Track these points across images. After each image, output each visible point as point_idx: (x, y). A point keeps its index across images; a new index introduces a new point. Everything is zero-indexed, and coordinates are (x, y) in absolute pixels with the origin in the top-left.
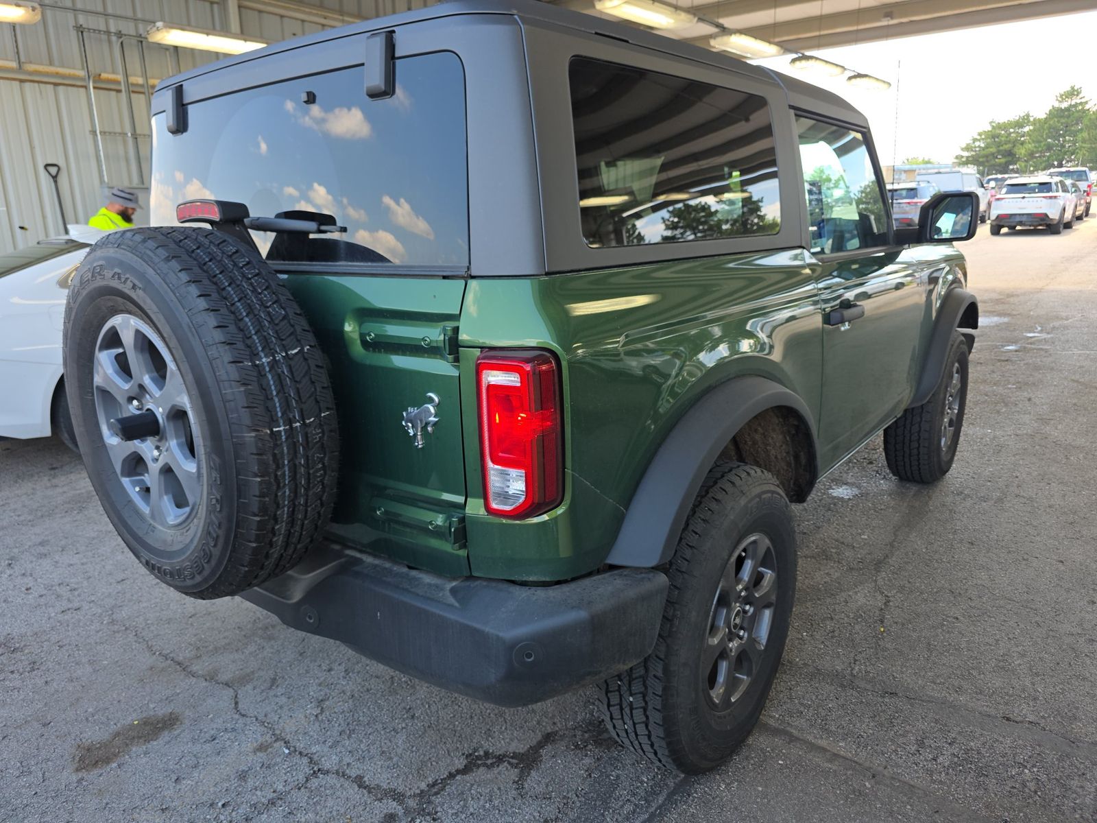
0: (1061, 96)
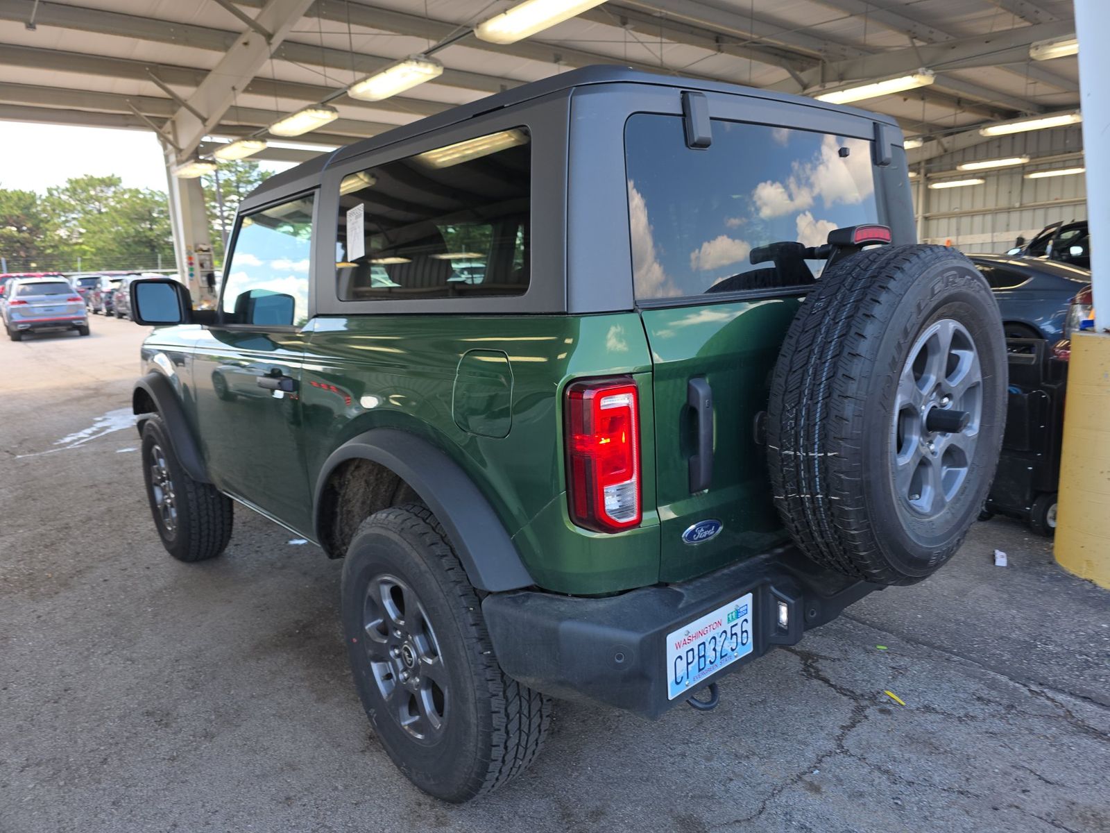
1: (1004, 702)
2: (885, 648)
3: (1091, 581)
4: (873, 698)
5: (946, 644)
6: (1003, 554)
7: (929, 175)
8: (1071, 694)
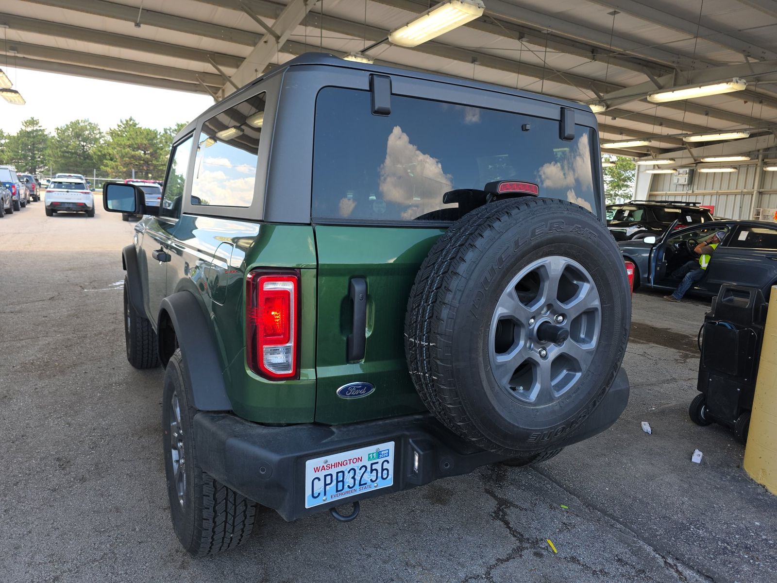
0: (26, 123)
1: (639, 567)
2: (567, 508)
3: (764, 487)
4: (535, 543)
5: (617, 514)
6: (701, 454)
7: (765, 160)
8: (698, 571)
